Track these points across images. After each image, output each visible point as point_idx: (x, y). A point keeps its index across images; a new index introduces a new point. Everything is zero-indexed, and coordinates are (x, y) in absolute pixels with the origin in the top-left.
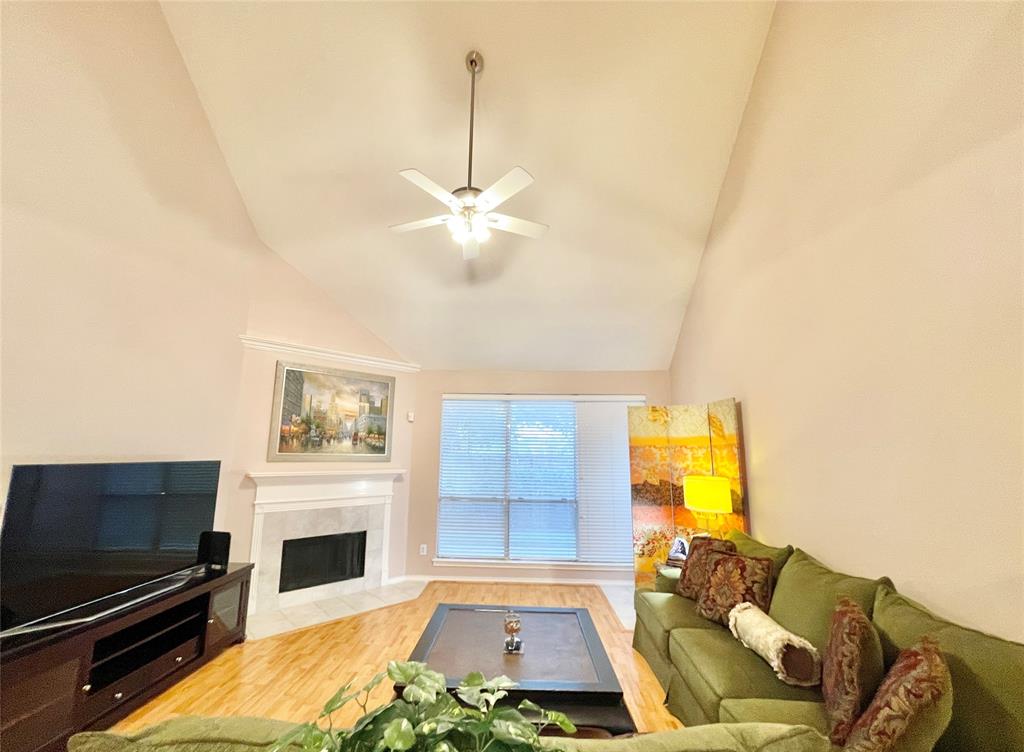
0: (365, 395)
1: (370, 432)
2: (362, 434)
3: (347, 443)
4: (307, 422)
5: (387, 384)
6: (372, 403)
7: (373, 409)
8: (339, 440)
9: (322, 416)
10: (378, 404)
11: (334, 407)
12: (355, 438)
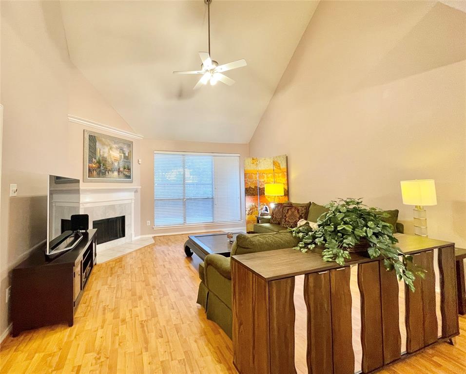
0: (122, 150)
1: (125, 168)
2: (122, 169)
3: (116, 173)
4: (99, 162)
5: (130, 144)
6: (124, 154)
7: (125, 157)
8: (113, 172)
9: (105, 160)
10: (127, 155)
11: (110, 155)
12: (119, 171)
